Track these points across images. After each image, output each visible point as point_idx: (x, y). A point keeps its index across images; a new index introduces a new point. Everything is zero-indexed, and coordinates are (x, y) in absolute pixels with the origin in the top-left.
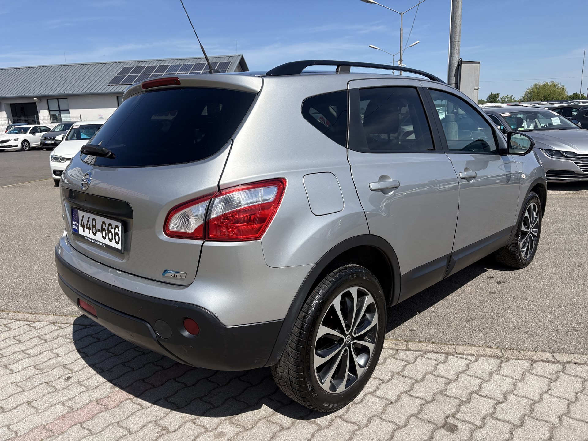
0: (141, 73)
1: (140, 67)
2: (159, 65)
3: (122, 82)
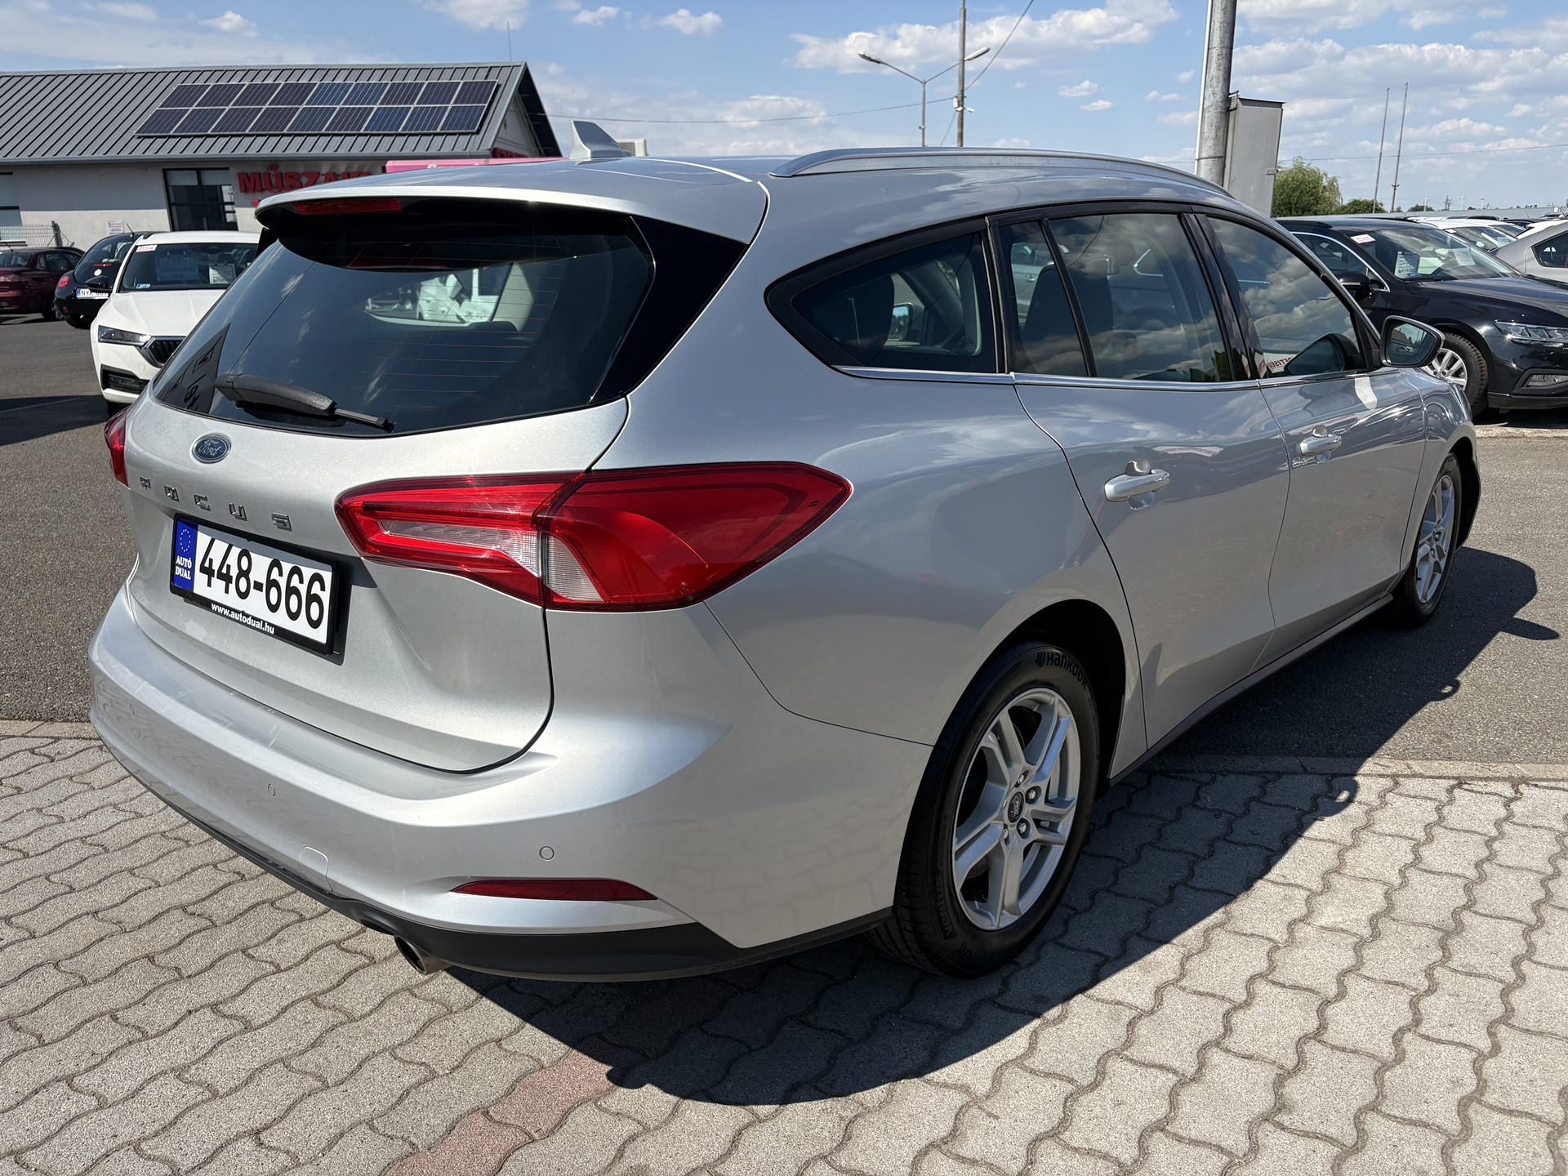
0: (232, 103)
1: (226, 85)
2: (283, 83)
3: (175, 128)
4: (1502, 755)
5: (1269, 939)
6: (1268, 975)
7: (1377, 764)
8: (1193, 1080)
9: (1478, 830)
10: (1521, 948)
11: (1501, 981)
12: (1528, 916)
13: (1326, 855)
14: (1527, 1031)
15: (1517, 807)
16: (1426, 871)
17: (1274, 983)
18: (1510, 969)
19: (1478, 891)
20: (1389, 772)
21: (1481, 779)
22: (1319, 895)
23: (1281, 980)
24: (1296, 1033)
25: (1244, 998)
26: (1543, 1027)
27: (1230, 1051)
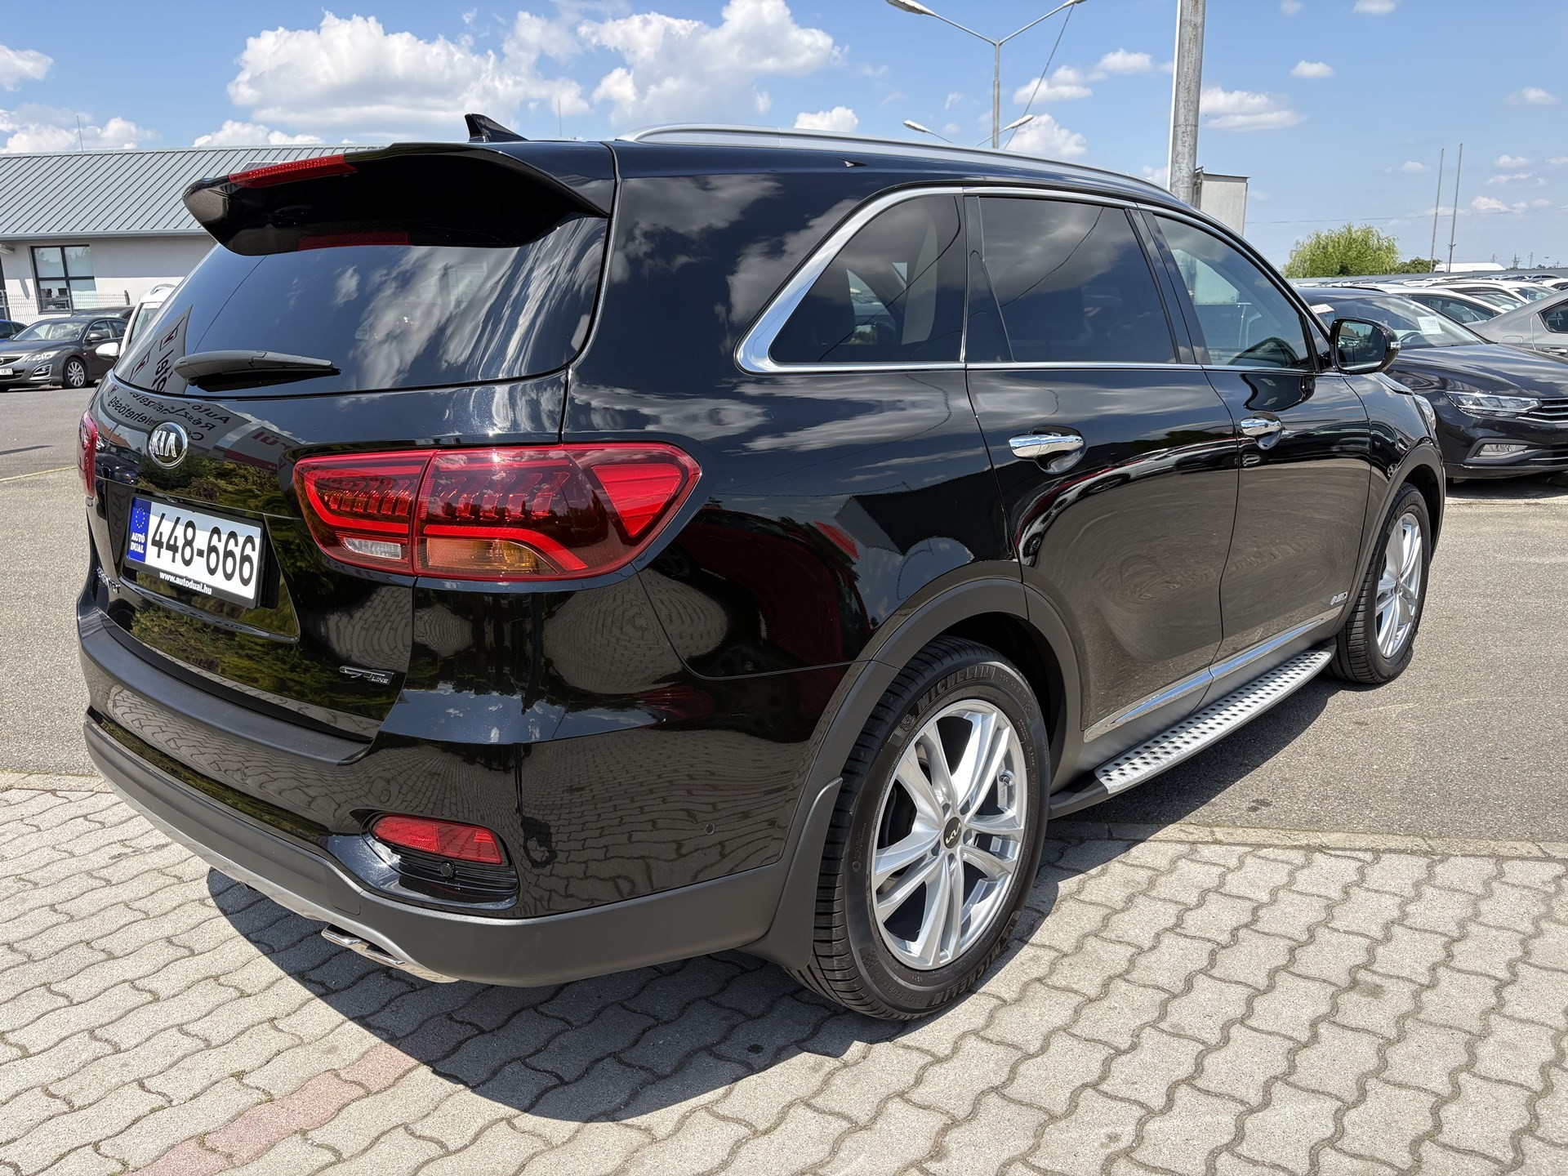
4: (1314, 823)
5: (998, 998)
6: (983, 1029)
7: (1181, 830)
8: (865, 1128)
9: (1252, 896)
10: (1239, 1010)
11: (1203, 1043)
12: (1261, 981)
13: (1093, 916)
14: (1207, 1092)
15: (1301, 876)
16: (1181, 935)
17: (984, 1039)
18: (1217, 1032)
19: (1223, 956)
20: (1191, 838)
21: (1276, 846)
22: (1065, 955)
23: (991, 1037)
24: (984, 1087)
25: (946, 1052)
26: (1223, 1089)
27: (911, 1101)
